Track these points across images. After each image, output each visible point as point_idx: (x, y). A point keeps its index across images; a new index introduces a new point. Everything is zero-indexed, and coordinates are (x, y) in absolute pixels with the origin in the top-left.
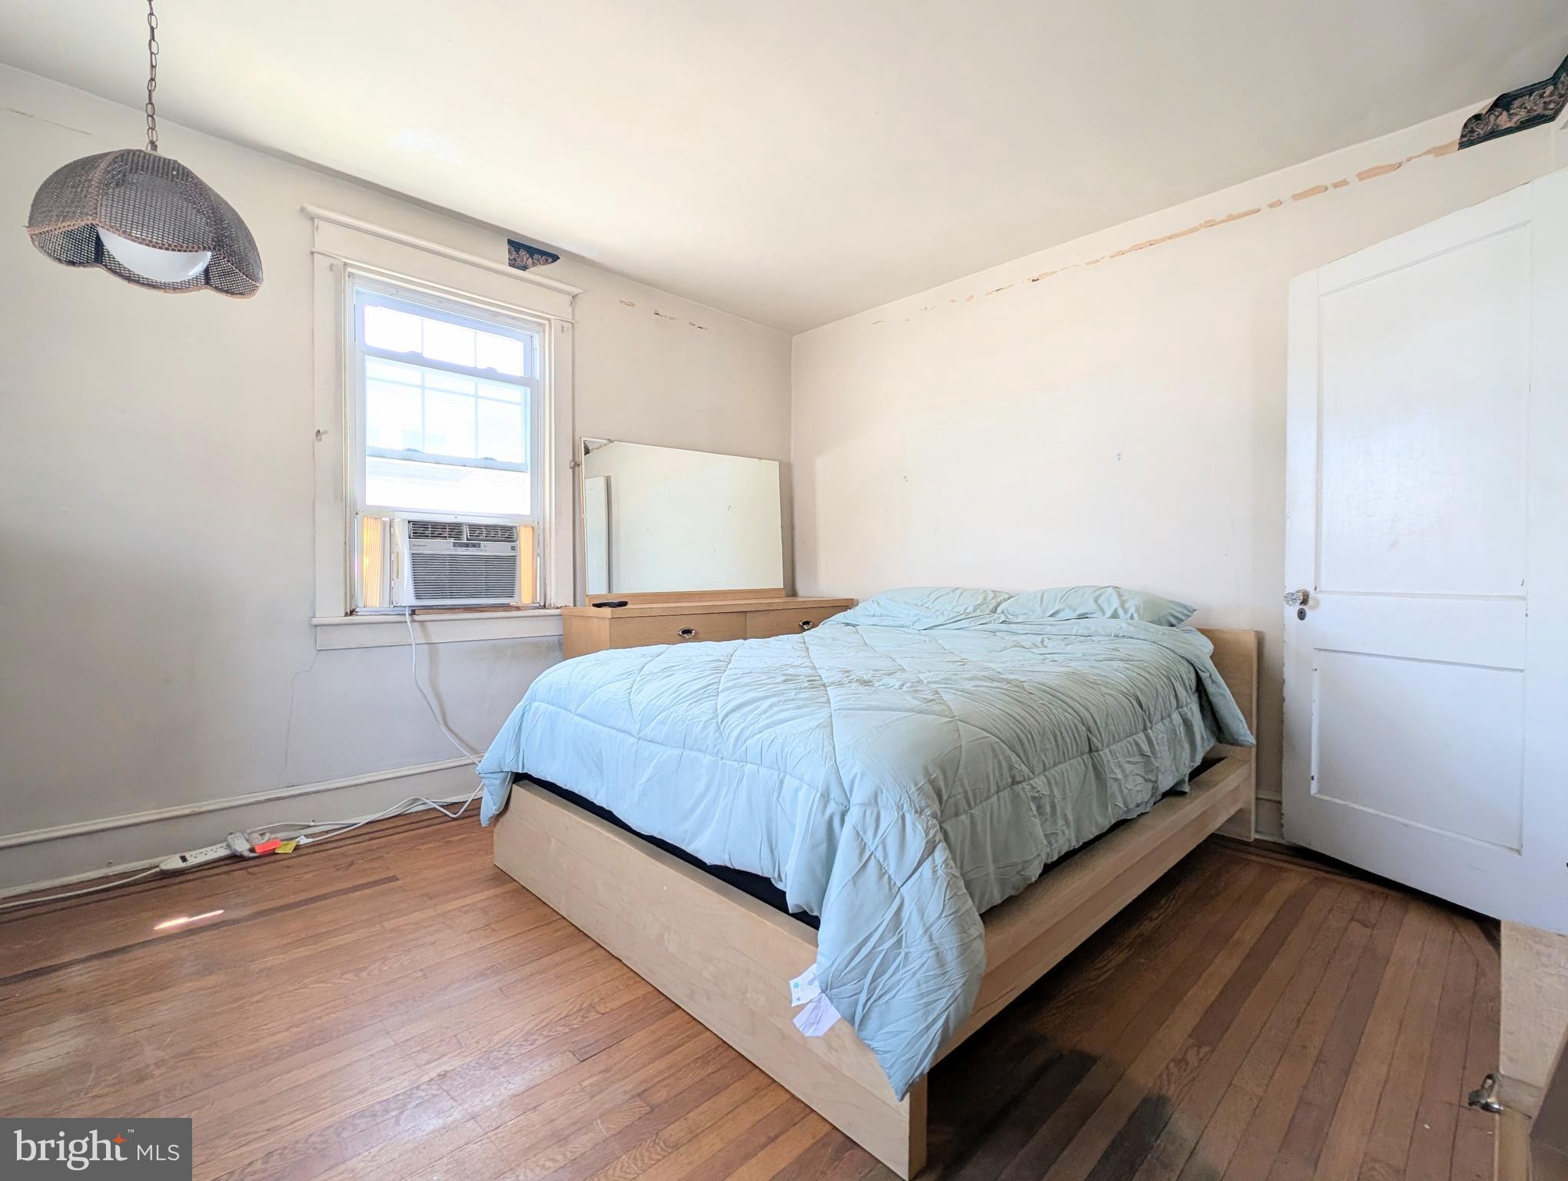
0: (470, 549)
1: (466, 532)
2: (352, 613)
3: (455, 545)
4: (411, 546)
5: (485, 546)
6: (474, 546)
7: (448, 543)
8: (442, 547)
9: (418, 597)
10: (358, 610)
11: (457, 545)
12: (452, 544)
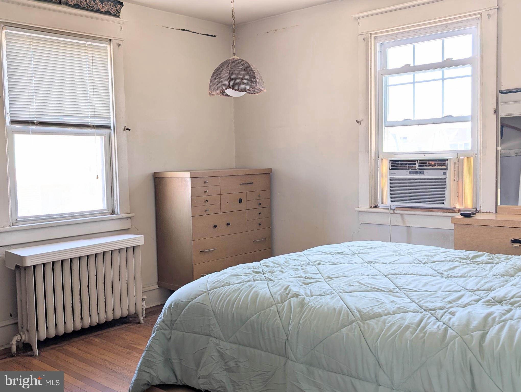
0: (418, 174)
1: (417, 164)
2: (376, 207)
3: (410, 172)
4: (390, 174)
5: (427, 173)
6: (420, 172)
7: (407, 171)
8: (404, 174)
9: (392, 201)
10: (379, 205)
11: (411, 172)
12: (409, 172)
